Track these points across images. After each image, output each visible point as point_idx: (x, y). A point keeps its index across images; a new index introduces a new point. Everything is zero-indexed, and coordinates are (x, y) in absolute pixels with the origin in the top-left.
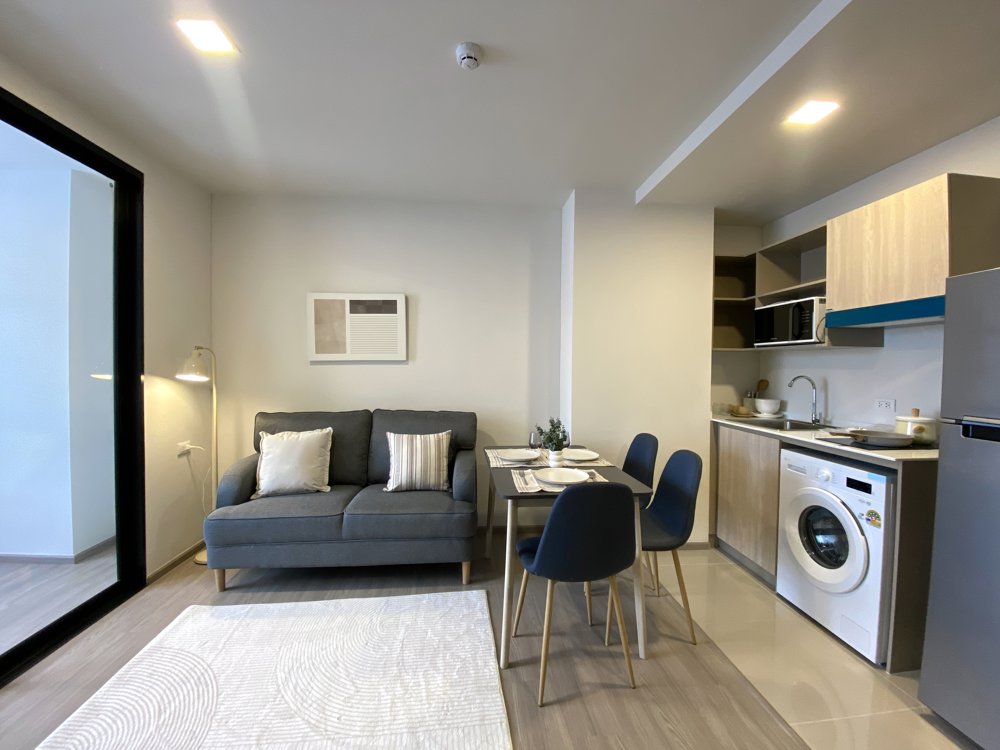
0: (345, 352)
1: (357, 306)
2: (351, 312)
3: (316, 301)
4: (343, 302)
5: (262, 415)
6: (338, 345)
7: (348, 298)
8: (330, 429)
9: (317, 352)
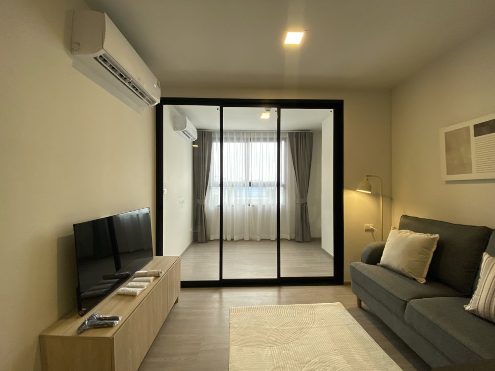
0: (471, 172)
1: (481, 129)
2: (475, 136)
3: (446, 133)
4: (468, 128)
5: (405, 216)
6: (465, 167)
7: (471, 124)
8: (437, 235)
9: (448, 174)
